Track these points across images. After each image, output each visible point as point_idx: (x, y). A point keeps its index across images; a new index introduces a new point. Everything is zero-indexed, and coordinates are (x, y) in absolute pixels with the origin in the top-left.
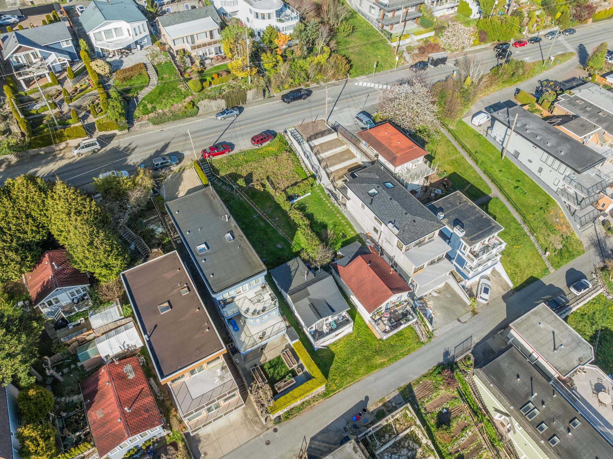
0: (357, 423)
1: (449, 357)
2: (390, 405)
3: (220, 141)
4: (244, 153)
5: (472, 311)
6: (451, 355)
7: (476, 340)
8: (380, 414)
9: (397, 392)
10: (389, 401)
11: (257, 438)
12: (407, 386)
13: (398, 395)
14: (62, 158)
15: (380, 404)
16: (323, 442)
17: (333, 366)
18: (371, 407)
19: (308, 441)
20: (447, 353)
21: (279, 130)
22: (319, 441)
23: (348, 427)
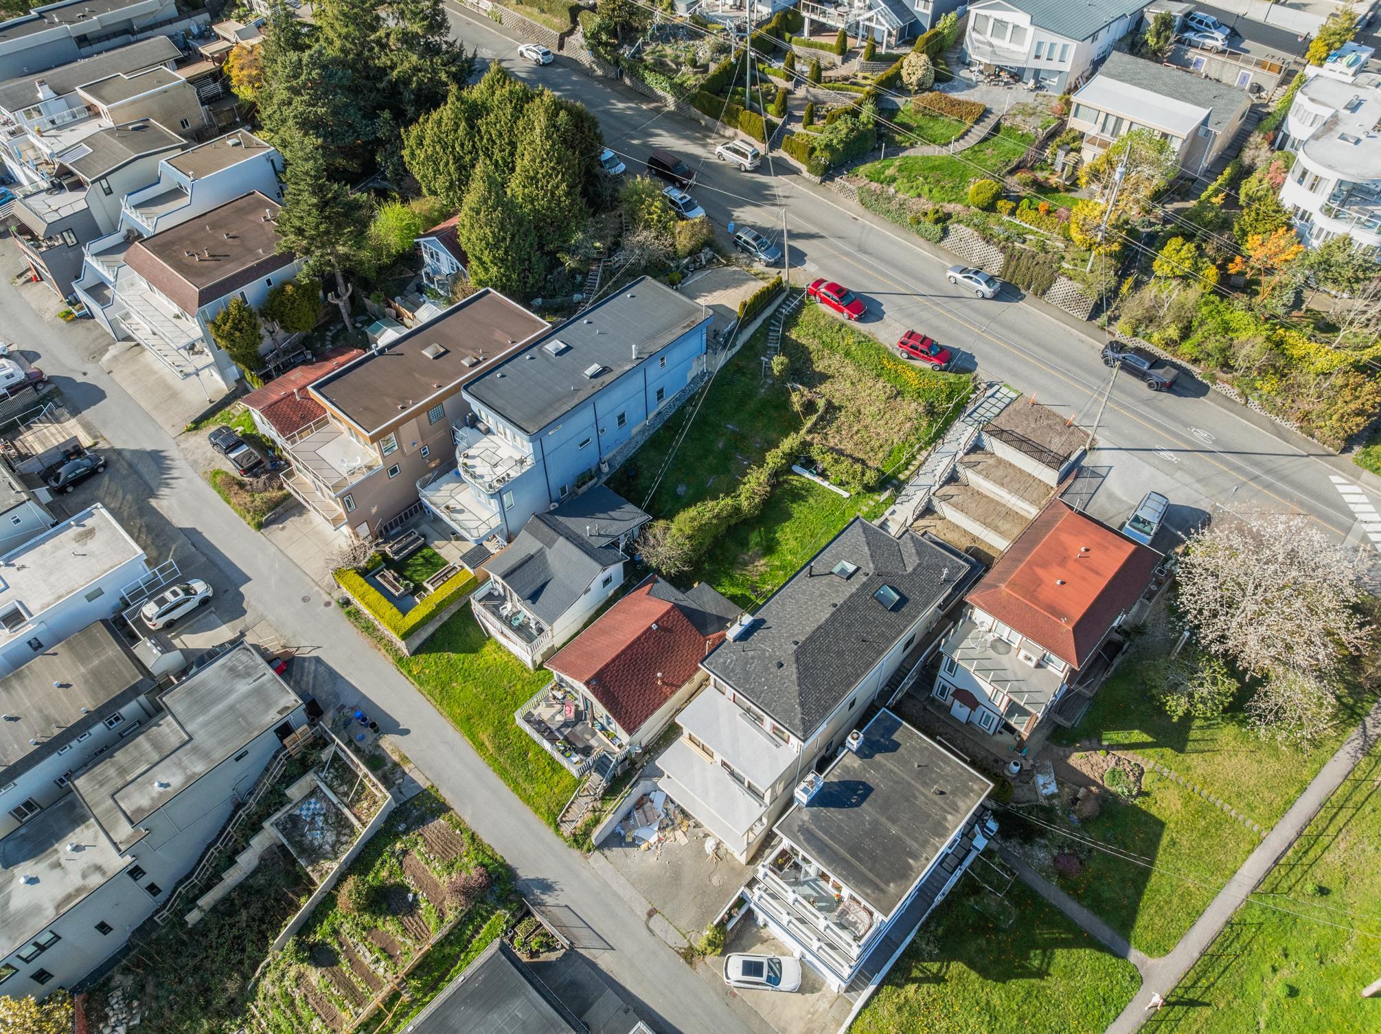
0: (355, 723)
1: (537, 892)
2: (398, 776)
3: (879, 298)
4: (866, 341)
5: (691, 948)
6: (543, 897)
7: (605, 961)
8: (376, 761)
9: (424, 783)
10: (404, 773)
11: (313, 584)
12: (444, 804)
13: (419, 787)
14: (704, 146)
15: (396, 758)
16: (315, 678)
17: (454, 656)
18: (388, 743)
19: (314, 654)
20: (547, 887)
21: (984, 372)
22: (316, 670)
23: (345, 711)
